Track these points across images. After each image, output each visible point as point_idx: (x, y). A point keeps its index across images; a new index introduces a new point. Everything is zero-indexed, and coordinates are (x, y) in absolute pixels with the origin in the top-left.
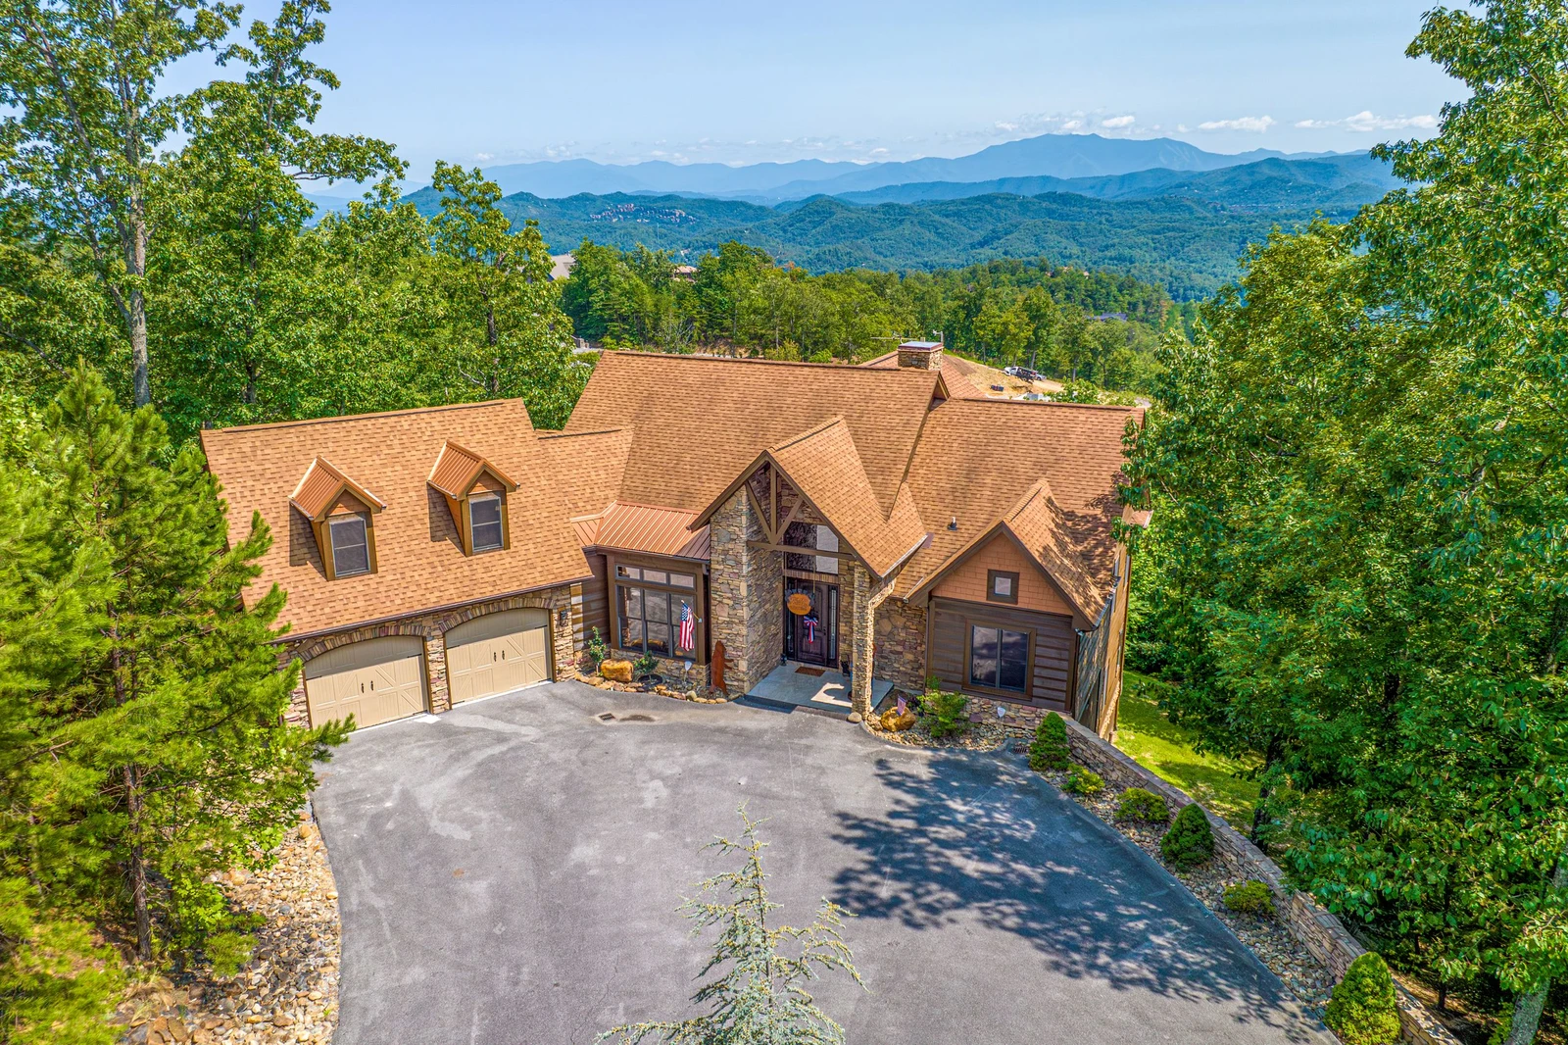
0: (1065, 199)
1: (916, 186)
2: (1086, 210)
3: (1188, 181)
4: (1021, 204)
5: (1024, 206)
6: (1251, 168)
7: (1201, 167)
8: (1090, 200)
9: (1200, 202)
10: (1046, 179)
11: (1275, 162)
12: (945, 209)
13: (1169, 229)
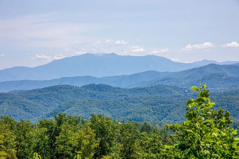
0: (101, 88)
1: (10, 83)
2: (113, 93)
3: (168, 77)
4: (74, 91)
5: (77, 91)
6: (201, 70)
7: (172, 70)
8: (114, 88)
9: (175, 88)
10: (88, 78)
11: (213, 66)
12: (28, 94)
13: (161, 103)
